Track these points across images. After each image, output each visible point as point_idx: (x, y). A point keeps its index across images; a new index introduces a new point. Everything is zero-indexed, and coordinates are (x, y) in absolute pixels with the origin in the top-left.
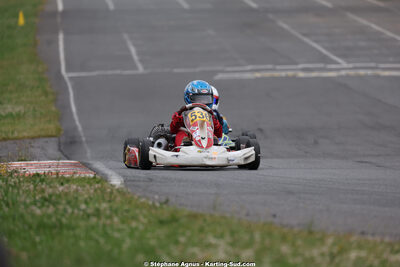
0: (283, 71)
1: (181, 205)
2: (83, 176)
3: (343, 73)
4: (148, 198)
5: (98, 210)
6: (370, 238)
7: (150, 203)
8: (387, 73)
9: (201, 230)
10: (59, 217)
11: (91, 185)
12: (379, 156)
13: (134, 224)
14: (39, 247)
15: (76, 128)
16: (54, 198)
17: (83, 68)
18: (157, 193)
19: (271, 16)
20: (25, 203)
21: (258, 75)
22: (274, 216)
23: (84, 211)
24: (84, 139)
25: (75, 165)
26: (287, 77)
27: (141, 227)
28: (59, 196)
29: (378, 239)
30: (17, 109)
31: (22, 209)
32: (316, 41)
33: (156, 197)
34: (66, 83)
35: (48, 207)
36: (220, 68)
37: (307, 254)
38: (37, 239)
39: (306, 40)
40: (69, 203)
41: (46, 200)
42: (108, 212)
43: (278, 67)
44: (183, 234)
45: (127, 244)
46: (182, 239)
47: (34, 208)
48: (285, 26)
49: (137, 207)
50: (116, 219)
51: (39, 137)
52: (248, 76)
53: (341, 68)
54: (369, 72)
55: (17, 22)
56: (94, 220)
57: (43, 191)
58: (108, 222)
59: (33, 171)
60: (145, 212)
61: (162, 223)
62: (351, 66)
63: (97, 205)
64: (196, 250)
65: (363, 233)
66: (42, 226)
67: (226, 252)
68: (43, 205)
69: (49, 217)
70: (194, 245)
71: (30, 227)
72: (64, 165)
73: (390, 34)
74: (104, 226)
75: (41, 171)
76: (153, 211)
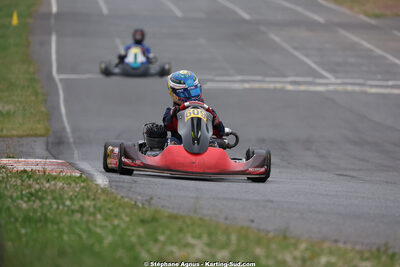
0: (272, 84)
1: (163, 207)
2: (69, 174)
3: (331, 88)
4: (131, 199)
5: (82, 207)
6: (341, 245)
7: (133, 203)
8: (374, 90)
9: (181, 230)
10: (45, 211)
11: (77, 183)
12: (359, 170)
13: (116, 222)
14: (24, 239)
15: (64, 129)
16: (40, 193)
17: (73, 71)
18: (140, 194)
19: (263, 28)
20: (11, 197)
21: (247, 86)
22: (252, 221)
23: (68, 207)
24: (71, 140)
25: (62, 164)
26: (275, 90)
27: (123, 225)
28: (46, 192)
29: (349, 247)
30: (7, 108)
31: (8, 202)
32: (307, 56)
33: (139, 198)
34: (56, 85)
35: (34, 201)
36: (210, 77)
37: (280, 257)
38: (23, 231)
39: (296, 53)
40: (54, 199)
41: (32, 195)
42: (92, 210)
43: (268, 79)
44: (163, 233)
45: (108, 240)
46: (162, 238)
47: (20, 201)
48: (277, 39)
49: (120, 205)
50: (99, 216)
51: (28, 136)
52: (237, 86)
53: (329, 83)
54: (357, 88)
55: (10, 23)
56: (78, 216)
57: (30, 186)
58: (91, 218)
59: (21, 168)
60: (127, 210)
61: (143, 222)
62: (339, 81)
63: (81, 203)
64: (174, 249)
65: (336, 241)
66: (27, 220)
67: (203, 252)
68: (29, 200)
69: (35, 211)
70: (173, 244)
71: (16, 220)
72: (52, 164)
73: (379, 52)
74: (88, 221)
75: (28, 169)
76: (135, 211)
